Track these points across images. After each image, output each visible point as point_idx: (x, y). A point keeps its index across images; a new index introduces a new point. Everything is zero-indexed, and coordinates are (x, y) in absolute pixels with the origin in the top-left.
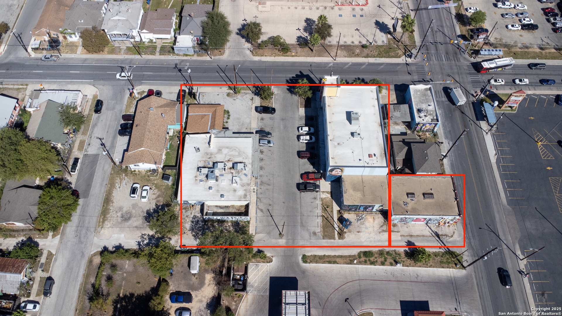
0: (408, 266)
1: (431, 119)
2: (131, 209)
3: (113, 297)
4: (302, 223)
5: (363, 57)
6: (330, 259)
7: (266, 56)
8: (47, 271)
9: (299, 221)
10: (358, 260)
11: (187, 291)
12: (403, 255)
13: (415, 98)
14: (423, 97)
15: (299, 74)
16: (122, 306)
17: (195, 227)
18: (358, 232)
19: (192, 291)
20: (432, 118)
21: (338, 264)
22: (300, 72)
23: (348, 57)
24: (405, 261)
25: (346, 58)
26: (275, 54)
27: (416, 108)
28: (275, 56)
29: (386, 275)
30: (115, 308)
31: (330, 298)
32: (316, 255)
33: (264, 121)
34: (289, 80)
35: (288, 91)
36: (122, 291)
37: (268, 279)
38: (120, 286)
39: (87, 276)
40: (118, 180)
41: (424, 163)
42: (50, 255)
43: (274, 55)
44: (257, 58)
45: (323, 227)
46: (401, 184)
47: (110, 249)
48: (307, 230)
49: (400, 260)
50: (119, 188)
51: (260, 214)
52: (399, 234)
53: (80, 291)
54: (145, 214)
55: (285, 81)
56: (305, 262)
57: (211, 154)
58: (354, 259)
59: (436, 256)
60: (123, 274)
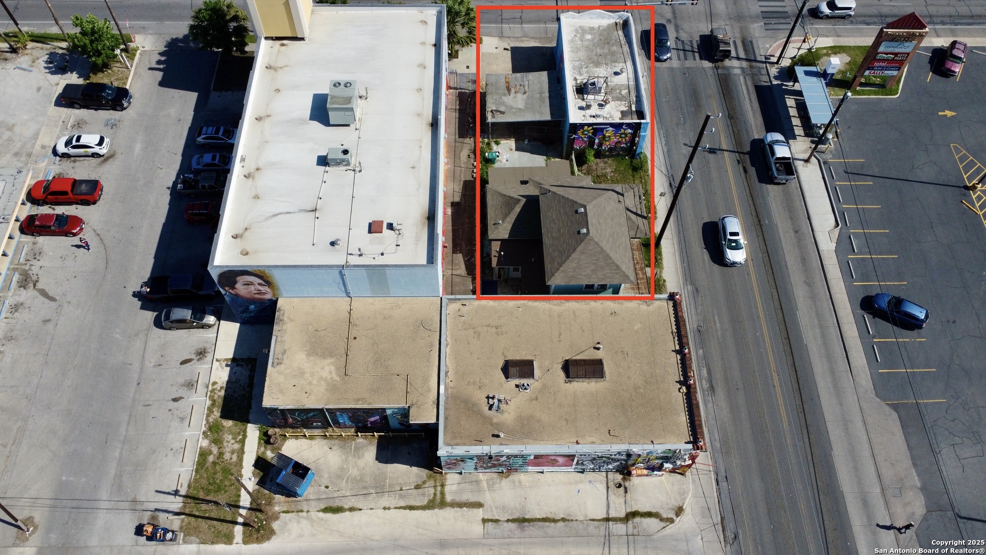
1: (622, 112)
13: (575, 50)
14: (603, 49)
20: (625, 109)
27: (576, 79)
41: (574, 250)
45: (194, 490)
46: (489, 326)
52: (480, 513)
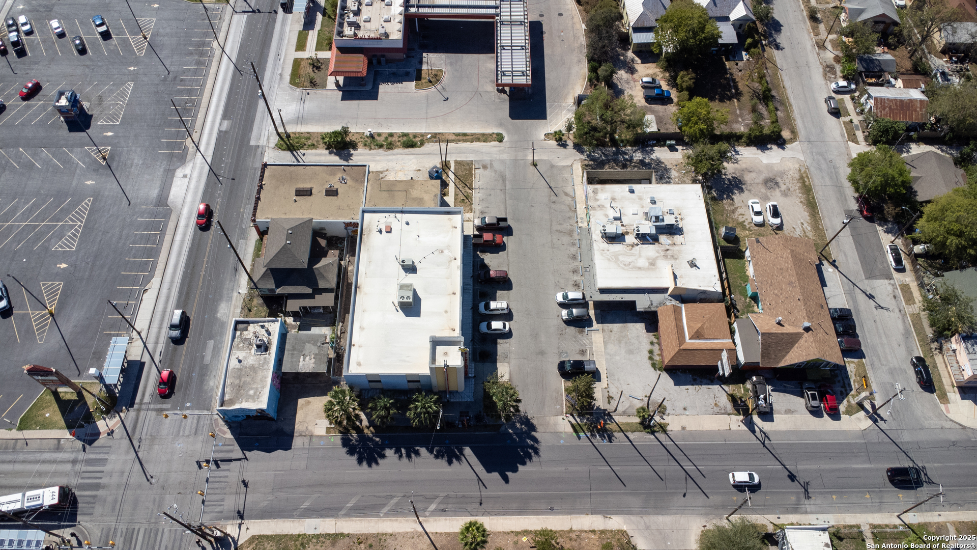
0: (357, 133)
1: (247, 330)
2: (769, 194)
3: (745, 98)
4: (504, 180)
5: (348, 535)
6: (464, 138)
7: (593, 531)
8: (844, 123)
9: (507, 182)
10: (425, 138)
11: (653, 106)
12: (360, 145)
15: (509, 474)
16: (730, 91)
17: (662, 172)
18: (419, 170)
19: (646, 106)
21: (454, 133)
22: (506, 480)
23: (386, 534)
24: (359, 138)
25: (390, 531)
26: (571, 539)
27: (269, 354)
28: (571, 531)
29: (389, 124)
30: (737, 88)
31: (468, 100)
32: (484, 142)
33: (578, 348)
34: (533, 454)
35: (535, 422)
36: (736, 104)
37: (548, 117)
38: (740, 109)
39: (789, 118)
40: (811, 235)
42: (854, 140)
43: (573, 536)
44: (616, 523)
45: (472, 176)
47: (775, 147)
48: (496, 171)
49: (366, 139)
50: (802, 224)
51: (569, 190)
53: (791, 105)
54: (743, 187)
55: (541, 453)
56: (498, 134)
57: (665, 256)
58: (430, 138)
59: (314, 145)
60: (743, 120)
